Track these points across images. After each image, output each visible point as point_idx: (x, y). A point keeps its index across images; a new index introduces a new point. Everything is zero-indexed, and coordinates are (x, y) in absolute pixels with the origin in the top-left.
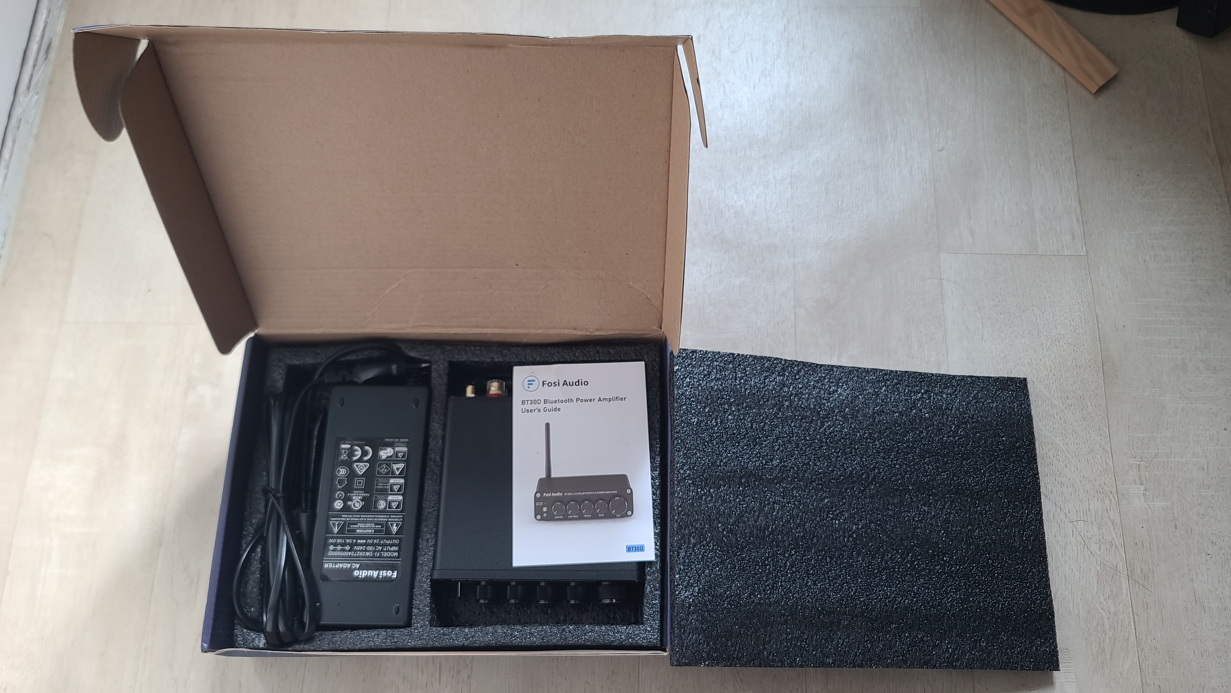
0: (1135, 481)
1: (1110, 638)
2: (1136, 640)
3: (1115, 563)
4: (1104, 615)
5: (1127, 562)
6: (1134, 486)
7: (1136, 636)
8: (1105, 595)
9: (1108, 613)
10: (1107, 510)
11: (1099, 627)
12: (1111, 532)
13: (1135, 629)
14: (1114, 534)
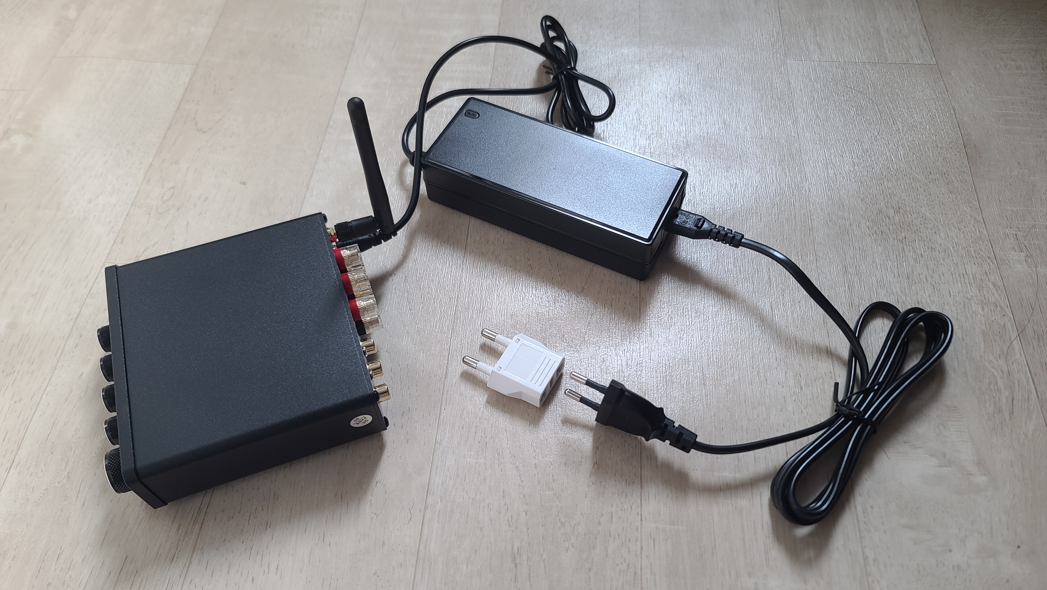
0: (1014, 248)
1: (1007, 398)
2: (1039, 400)
3: (1002, 323)
4: (996, 373)
5: (1016, 323)
6: (1013, 253)
7: (1038, 397)
8: (995, 354)
9: (1000, 372)
10: (986, 273)
11: (992, 387)
12: (993, 294)
13: (1036, 389)
14: (998, 295)
